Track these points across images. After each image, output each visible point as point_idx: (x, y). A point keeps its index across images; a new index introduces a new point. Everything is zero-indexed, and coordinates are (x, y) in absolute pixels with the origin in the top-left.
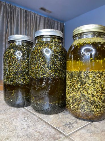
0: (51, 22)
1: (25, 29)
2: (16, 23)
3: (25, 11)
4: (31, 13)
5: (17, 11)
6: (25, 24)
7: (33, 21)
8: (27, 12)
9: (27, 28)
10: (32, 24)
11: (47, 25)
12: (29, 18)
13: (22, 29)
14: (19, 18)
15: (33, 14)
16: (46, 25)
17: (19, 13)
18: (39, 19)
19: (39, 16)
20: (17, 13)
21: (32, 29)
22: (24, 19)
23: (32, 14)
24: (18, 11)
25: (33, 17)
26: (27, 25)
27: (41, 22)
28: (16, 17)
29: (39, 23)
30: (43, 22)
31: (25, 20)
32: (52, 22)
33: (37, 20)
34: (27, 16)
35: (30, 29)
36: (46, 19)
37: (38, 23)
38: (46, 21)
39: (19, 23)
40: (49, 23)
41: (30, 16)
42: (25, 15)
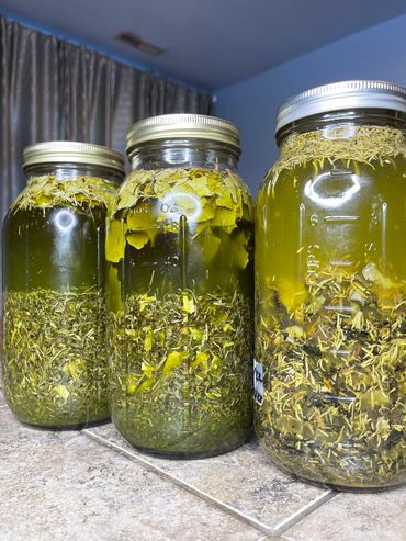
0: (162, 88)
1: (56, 115)
2: (19, 91)
3: (59, 43)
4: (81, 54)
5: (24, 42)
6: (56, 96)
7: (91, 85)
8: (64, 49)
9: (67, 109)
10: (84, 96)
11: (148, 101)
12: (76, 71)
13: (46, 115)
14: (34, 71)
15: (91, 55)
16: (142, 102)
17: (34, 52)
18: (113, 76)
19: (114, 66)
20: (23, 51)
21: (85, 114)
22: (51, 77)
23: (87, 56)
24: (29, 42)
25: (92, 67)
26: (64, 100)
27: (122, 87)
28: (21, 67)
29: (113, 93)
30: (130, 88)
31: (56, 78)
32: (165, 90)
33: (108, 81)
34: (63, 63)
35: (80, 114)
36: (143, 78)
37: (110, 93)
38: (143, 86)
39: (34, 90)
40: (154, 93)
41: (77, 62)
42: (56, 60)
